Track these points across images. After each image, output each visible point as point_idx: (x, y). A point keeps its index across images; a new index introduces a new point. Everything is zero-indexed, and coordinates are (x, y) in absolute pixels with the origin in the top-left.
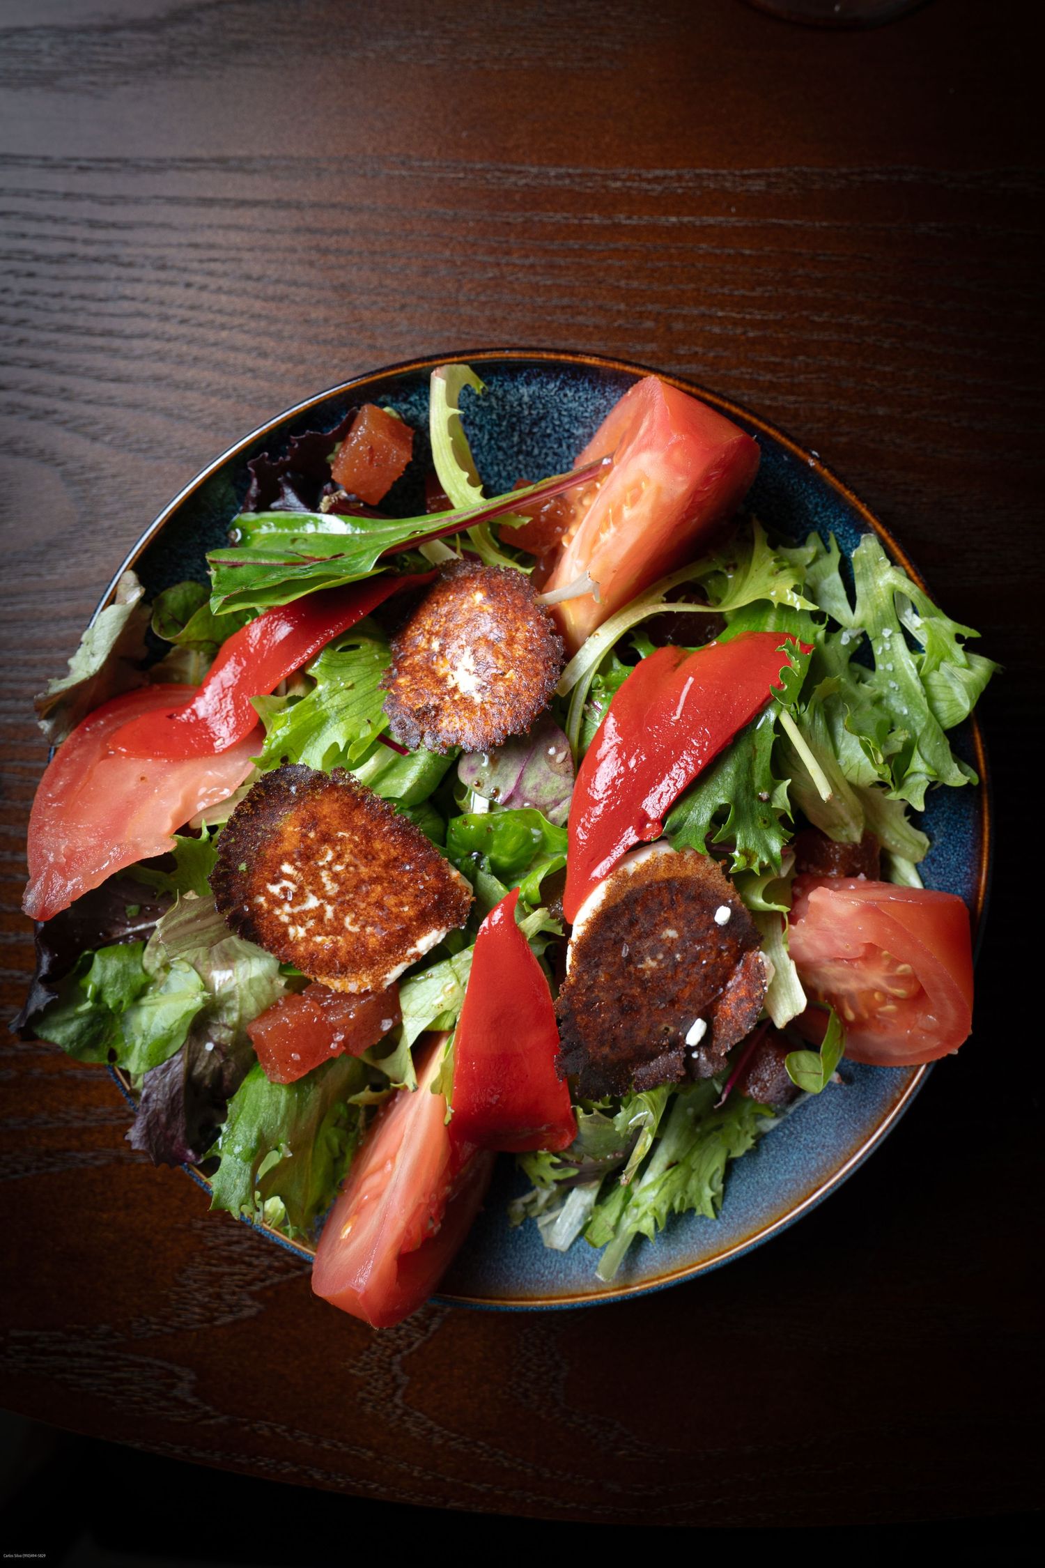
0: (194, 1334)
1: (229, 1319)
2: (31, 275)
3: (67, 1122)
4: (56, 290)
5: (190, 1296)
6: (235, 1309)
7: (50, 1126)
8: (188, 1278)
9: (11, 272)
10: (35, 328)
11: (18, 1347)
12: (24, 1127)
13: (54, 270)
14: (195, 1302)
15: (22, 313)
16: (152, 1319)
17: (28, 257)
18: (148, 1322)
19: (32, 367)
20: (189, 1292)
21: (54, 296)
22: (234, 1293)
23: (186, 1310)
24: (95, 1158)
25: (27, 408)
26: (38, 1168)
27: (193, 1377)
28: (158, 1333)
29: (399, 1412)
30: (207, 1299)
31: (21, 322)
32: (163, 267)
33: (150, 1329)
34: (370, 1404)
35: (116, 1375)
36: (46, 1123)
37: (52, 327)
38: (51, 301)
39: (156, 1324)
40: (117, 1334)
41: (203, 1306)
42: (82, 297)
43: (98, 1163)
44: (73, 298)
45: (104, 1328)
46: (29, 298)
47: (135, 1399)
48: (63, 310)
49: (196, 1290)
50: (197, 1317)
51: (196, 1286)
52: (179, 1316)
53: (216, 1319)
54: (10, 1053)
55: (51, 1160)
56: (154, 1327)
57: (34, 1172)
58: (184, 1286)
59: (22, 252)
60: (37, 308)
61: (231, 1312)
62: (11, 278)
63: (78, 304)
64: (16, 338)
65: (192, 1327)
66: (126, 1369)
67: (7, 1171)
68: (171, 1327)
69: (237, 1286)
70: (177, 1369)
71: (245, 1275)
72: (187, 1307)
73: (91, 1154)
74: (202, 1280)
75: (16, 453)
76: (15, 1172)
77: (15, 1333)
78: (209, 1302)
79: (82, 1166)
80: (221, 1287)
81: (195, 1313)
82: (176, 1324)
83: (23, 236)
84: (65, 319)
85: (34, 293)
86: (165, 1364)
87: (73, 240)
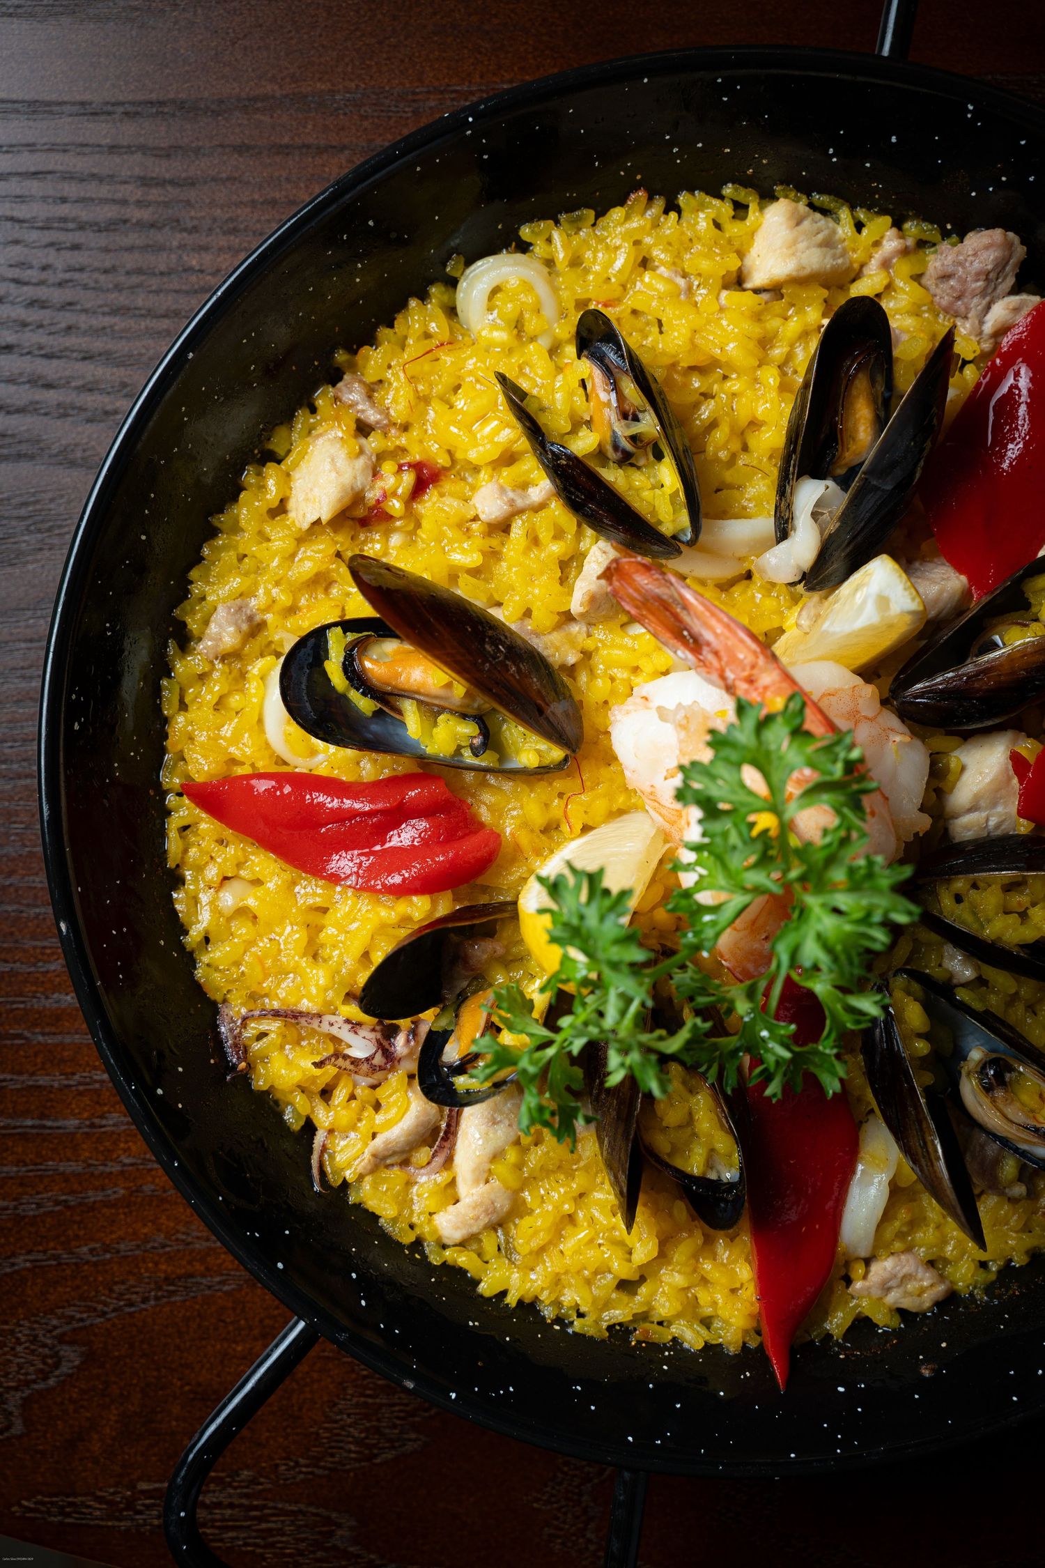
0: (352, 1474)
1: (389, 1455)
2: (76, 247)
3: (188, 1244)
4: (108, 264)
5: (343, 1433)
6: (396, 1444)
7: (168, 1249)
8: (341, 1412)
9: (51, 244)
10: (85, 311)
11: (148, 1502)
12: (137, 1252)
13: (102, 240)
14: (350, 1439)
15: (68, 294)
16: (302, 1461)
17: (71, 226)
18: (297, 1464)
19: (84, 359)
20: (342, 1428)
21: (106, 272)
22: (395, 1426)
23: (341, 1448)
24: (223, 1283)
25: (82, 409)
26: (157, 1298)
27: (353, 1523)
28: (310, 1476)
29: (592, 1547)
30: (363, 1435)
31: (68, 305)
32: (234, 231)
33: (301, 1472)
34: (559, 1541)
35: (264, 1526)
36: (164, 1246)
37: (106, 309)
38: (102, 278)
39: (307, 1466)
40: (262, 1480)
41: (358, 1442)
42: (139, 271)
43: (226, 1288)
44: (128, 273)
45: (246, 1474)
46: (77, 276)
47: (288, 1551)
48: (118, 288)
49: (350, 1426)
50: (353, 1455)
51: (349, 1421)
52: (332, 1455)
53: (376, 1456)
54: (116, 1168)
55: (171, 1288)
56: (304, 1469)
57: (152, 1303)
58: (336, 1422)
59: (64, 220)
60: (85, 287)
61: (393, 1448)
62: (52, 251)
63: (135, 279)
64: (63, 325)
65: (348, 1467)
66: (274, 1519)
67: (122, 1303)
68: (324, 1468)
69: (398, 1418)
70: (334, 1515)
71: (406, 1405)
72: (341, 1444)
73: (218, 1279)
74: (355, 1414)
75: (72, 464)
76: (131, 1304)
77: (143, 1486)
78: (366, 1438)
79: (207, 1292)
80: (379, 1420)
81: (350, 1451)
82: (329, 1465)
83: (64, 200)
84: (122, 299)
85: (81, 270)
86: (321, 1511)
87: (124, 202)
